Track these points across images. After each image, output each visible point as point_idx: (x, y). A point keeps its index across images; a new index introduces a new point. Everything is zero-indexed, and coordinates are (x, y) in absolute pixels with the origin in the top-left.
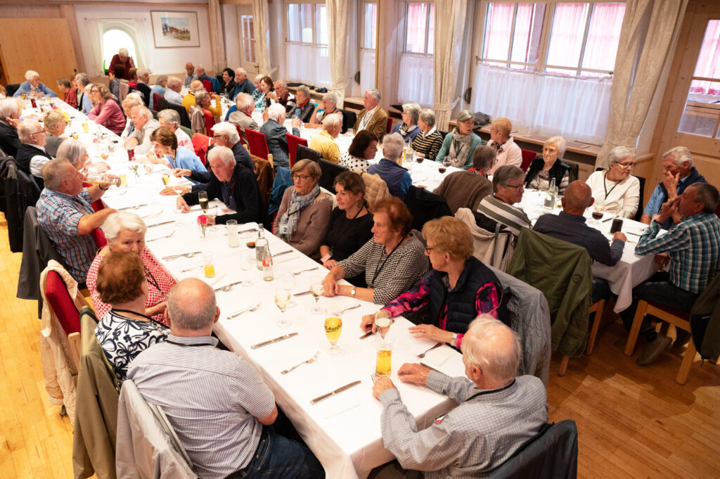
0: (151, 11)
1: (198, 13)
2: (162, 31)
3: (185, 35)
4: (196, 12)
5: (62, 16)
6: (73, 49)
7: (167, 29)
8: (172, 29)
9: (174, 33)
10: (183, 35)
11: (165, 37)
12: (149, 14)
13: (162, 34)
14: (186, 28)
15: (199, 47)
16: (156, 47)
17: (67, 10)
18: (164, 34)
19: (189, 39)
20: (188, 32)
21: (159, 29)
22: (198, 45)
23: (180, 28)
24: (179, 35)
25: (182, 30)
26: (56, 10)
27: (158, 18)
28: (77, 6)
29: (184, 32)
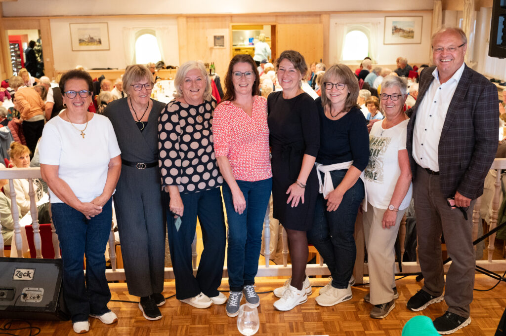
0: (386, 17)
1: (424, 18)
3: (411, 34)
4: (422, 17)
5: (321, 22)
6: (322, 45)
7: (396, 30)
8: (401, 30)
9: (401, 33)
10: (410, 34)
11: (394, 36)
12: (383, 19)
13: (391, 33)
14: (411, 29)
15: (420, 43)
16: (384, 44)
17: (324, 18)
18: (393, 33)
19: (413, 37)
20: (412, 32)
21: (389, 30)
22: (419, 42)
23: (407, 29)
24: (405, 34)
25: (408, 30)
26: (318, 18)
27: (391, 22)
28: (332, 15)
29: (409, 32)
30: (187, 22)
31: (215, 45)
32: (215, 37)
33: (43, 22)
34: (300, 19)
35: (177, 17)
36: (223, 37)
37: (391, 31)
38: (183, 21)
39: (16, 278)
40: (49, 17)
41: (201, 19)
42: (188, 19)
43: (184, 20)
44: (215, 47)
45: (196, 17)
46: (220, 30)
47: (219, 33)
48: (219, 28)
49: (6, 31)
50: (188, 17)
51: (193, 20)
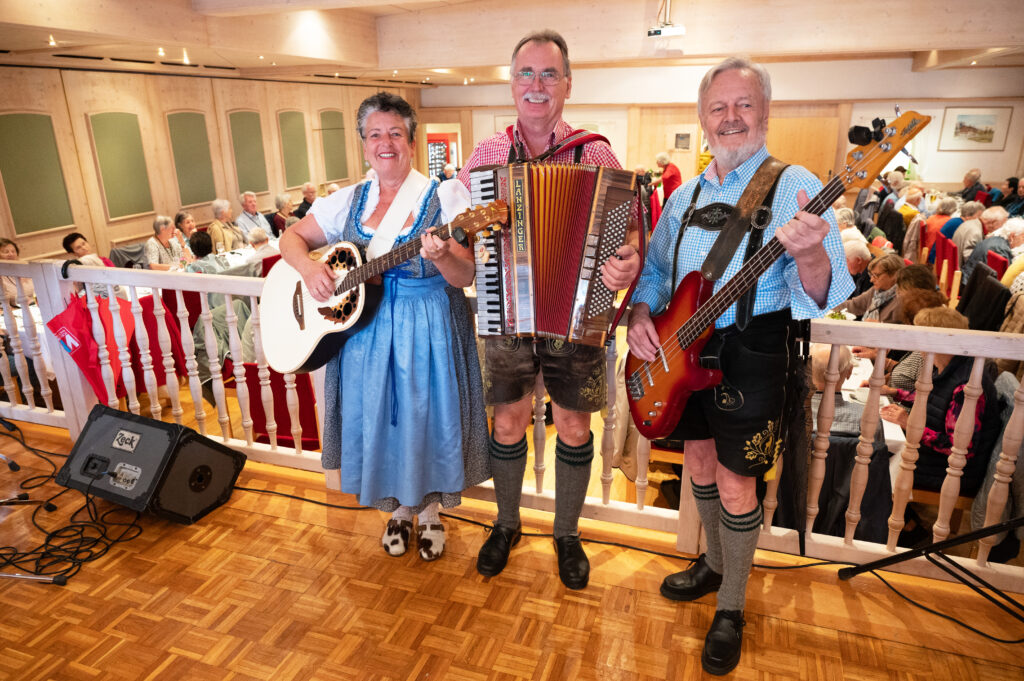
0: (947, 108)
1: (1015, 110)
2: (954, 131)
3: (987, 136)
4: (1012, 108)
5: (836, 115)
6: (835, 149)
7: (962, 128)
8: (970, 128)
9: (970, 134)
10: (986, 135)
11: (957, 138)
12: (942, 111)
13: (953, 134)
14: (990, 127)
15: (1003, 150)
16: (939, 150)
17: (844, 109)
18: (956, 134)
19: (990, 140)
20: (991, 132)
21: (951, 128)
22: (1001, 148)
23: (981, 127)
24: (977, 135)
25: (984, 129)
26: (832, 110)
27: (955, 116)
28: (857, 105)
29: (986, 132)
30: (641, 114)
31: (677, 146)
32: (678, 136)
33: (465, 114)
34: (805, 111)
35: (629, 107)
36: (688, 136)
37: (953, 130)
38: (636, 112)
39: (116, 444)
40: (471, 108)
41: (660, 111)
42: (644, 111)
43: (638, 111)
44: (677, 150)
45: (653, 108)
46: (686, 126)
47: (683, 129)
48: (683, 122)
49: (423, 125)
50: (643, 107)
51: (649, 111)
